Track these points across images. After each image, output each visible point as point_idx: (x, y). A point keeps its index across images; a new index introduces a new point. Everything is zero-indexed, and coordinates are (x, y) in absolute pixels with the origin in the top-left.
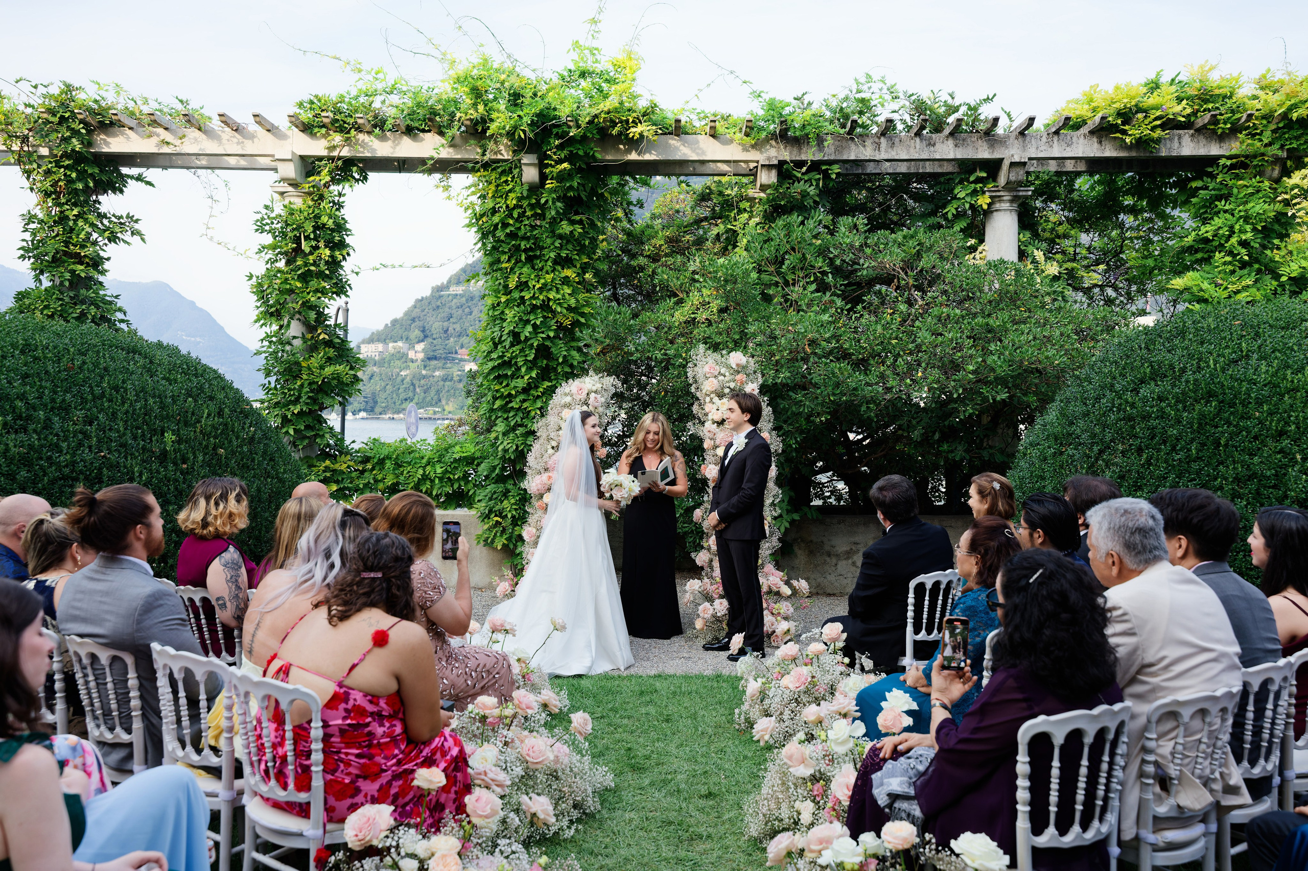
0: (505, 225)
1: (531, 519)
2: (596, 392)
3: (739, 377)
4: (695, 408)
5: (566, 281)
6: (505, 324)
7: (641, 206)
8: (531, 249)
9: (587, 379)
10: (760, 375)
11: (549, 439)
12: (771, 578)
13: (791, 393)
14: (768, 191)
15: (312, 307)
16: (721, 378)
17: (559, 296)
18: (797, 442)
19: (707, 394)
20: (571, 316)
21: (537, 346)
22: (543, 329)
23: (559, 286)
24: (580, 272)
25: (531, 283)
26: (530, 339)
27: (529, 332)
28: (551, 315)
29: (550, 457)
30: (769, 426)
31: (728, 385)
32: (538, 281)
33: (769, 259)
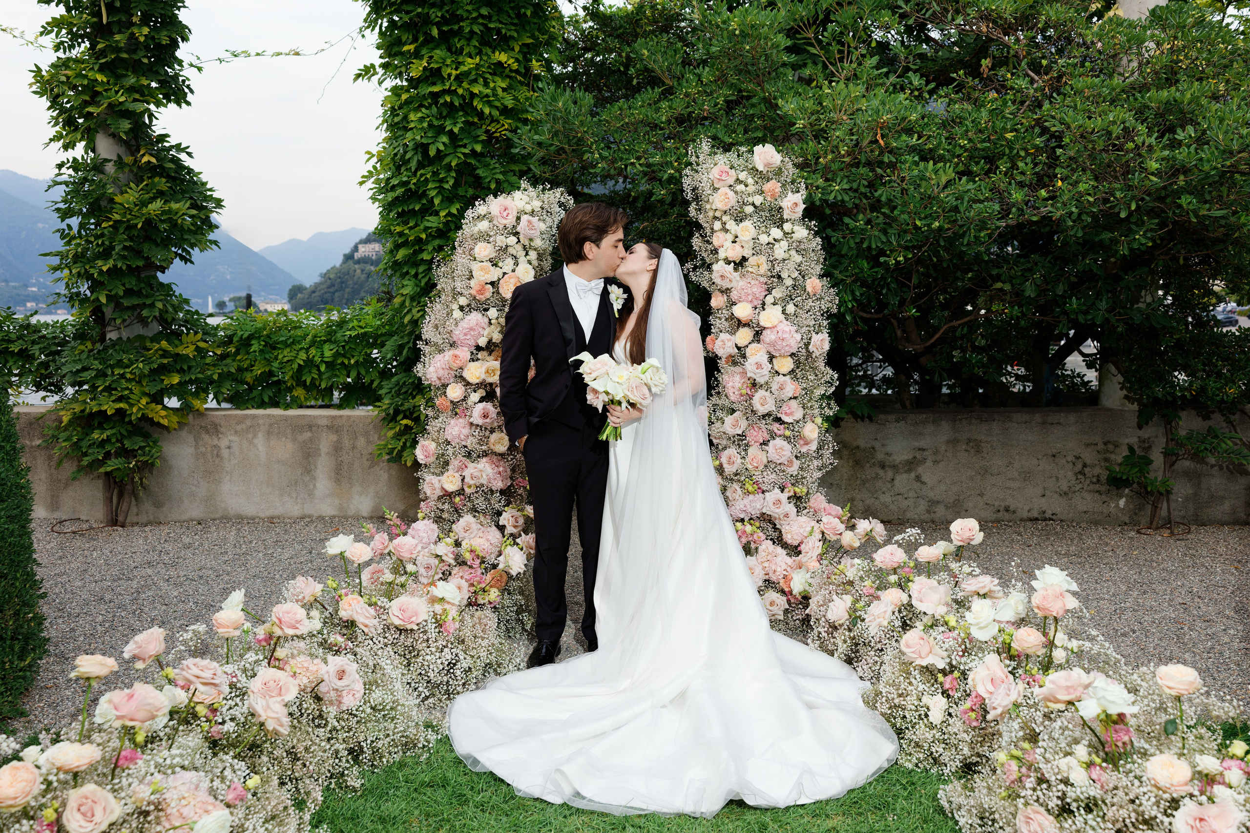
1: (433, 426)
2: (532, 213)
3: (768, 187)
4: (696, 242)
5: (499, 69)
6: (409, 135)
8: (445, 21)
9: (517, 194)
10: (803, 186)
11: (456, 294)
12: (825, 519)
13: (847, 220)
15: (127, 114)
16: (740, 187)
17: (488, 91)
18: (855, 299)
19: (715, 218)
20: (507, 123)
21: (457, 165)
22: (465, 141)
23: (488, 76)
24: (520, 57)
25: (446, 72)
26: (446, 155)
27: (444, 143)
28: (476, 120)
29: (456, 324)
30: (818, 269)
31: (750, 199)
32: (456, 69)
33: (805, 19)
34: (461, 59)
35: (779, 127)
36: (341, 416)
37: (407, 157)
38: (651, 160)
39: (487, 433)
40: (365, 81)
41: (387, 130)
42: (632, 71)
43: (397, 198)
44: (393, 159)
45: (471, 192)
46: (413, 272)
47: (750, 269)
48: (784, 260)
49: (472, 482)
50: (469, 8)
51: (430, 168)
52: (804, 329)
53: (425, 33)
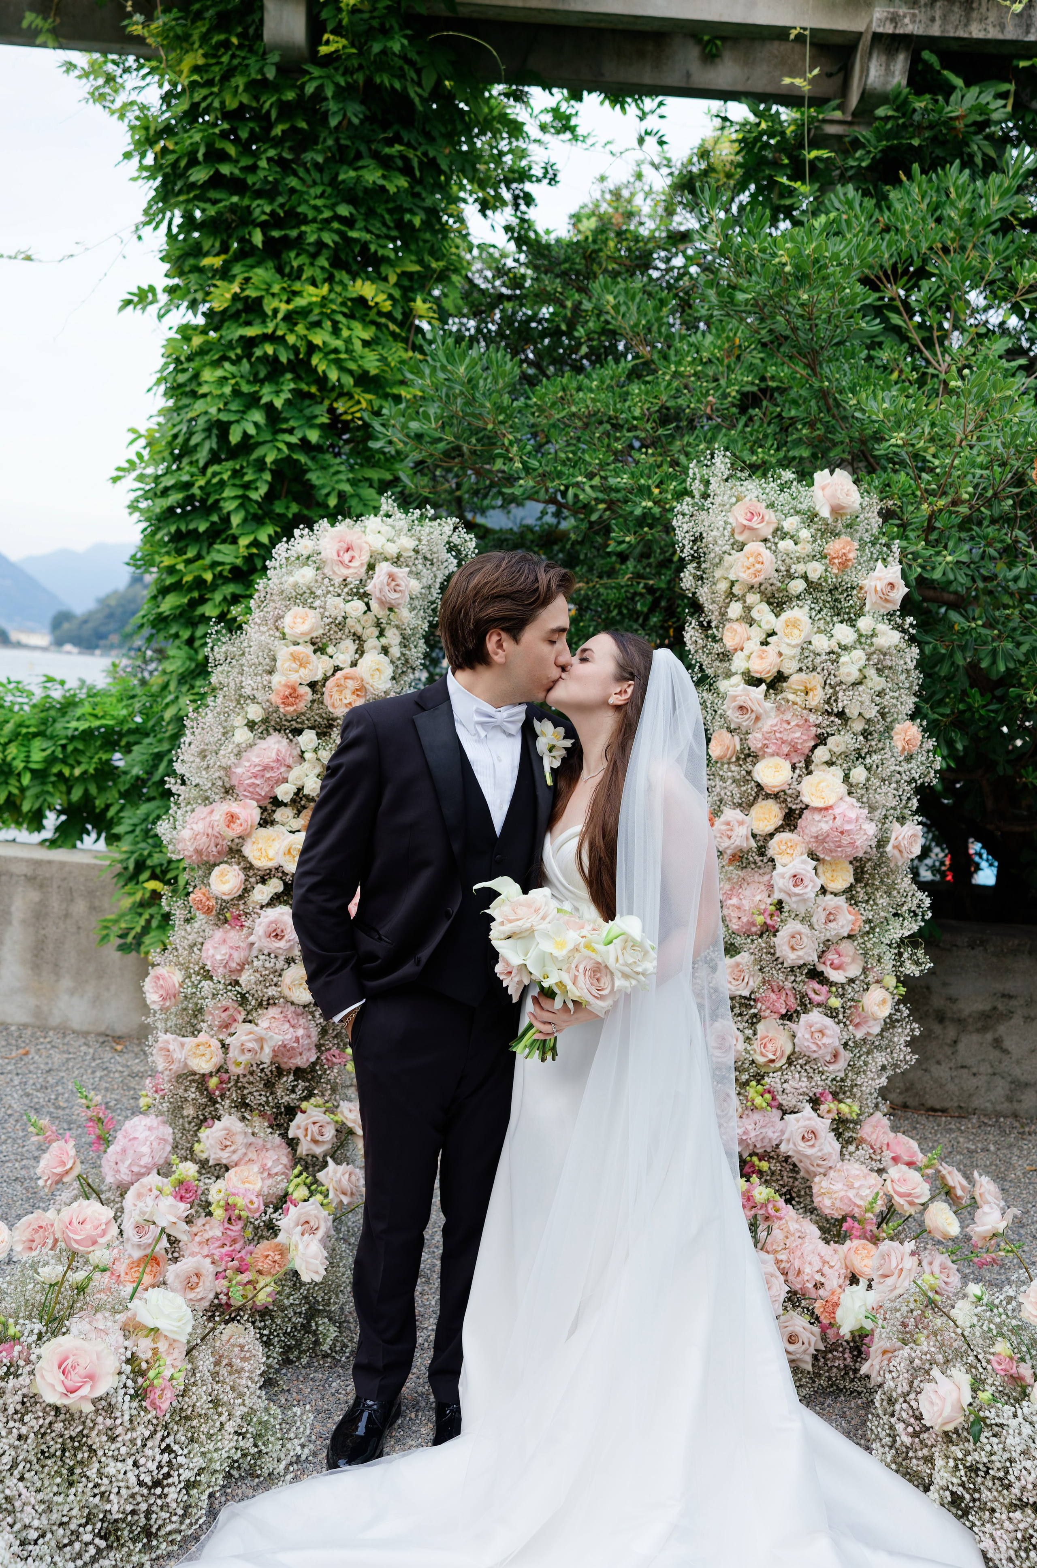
0: (215, 156)
1: (181, 936)
2: (397, 560)
3: (834, 547)
5: (359, 308)
6: (199, 405)
7: (553, 181)
8: (275, 221)
10: (896, 550)
11: (242, 700)
14: (881, 112)
16: (784, 545)
17: (339, 344)
19: (731, 595)
20: (365, 399)
21: (275, 462)
22: (292, 423)
23: (340, 318)
24: (397, 294)
25: (269, 305)
26: (259, 444)
27: (256, 424)
28: (313, 390)
29: (238, 755)
30: (910, 703)
31: (800, 568)
32: (288, 302)
33: (888, 265)
34: (297, 286)
35: (842, 443)
36: (50, 862)
37: (193, 442)
38: (612, 481)
39: (280, 964)
40: (138, 311)
41: (165, 394)
42: (580, 332)
43: (171, 510)
44: (170, 444)
45: (294, 508)
46: (185, 634)
47: (791, 697)
48: (854, 684)
49: (242, 1059)
50: (319, 202)
51: (229, 464)
52: (878, 814)
53: (241, 240)
